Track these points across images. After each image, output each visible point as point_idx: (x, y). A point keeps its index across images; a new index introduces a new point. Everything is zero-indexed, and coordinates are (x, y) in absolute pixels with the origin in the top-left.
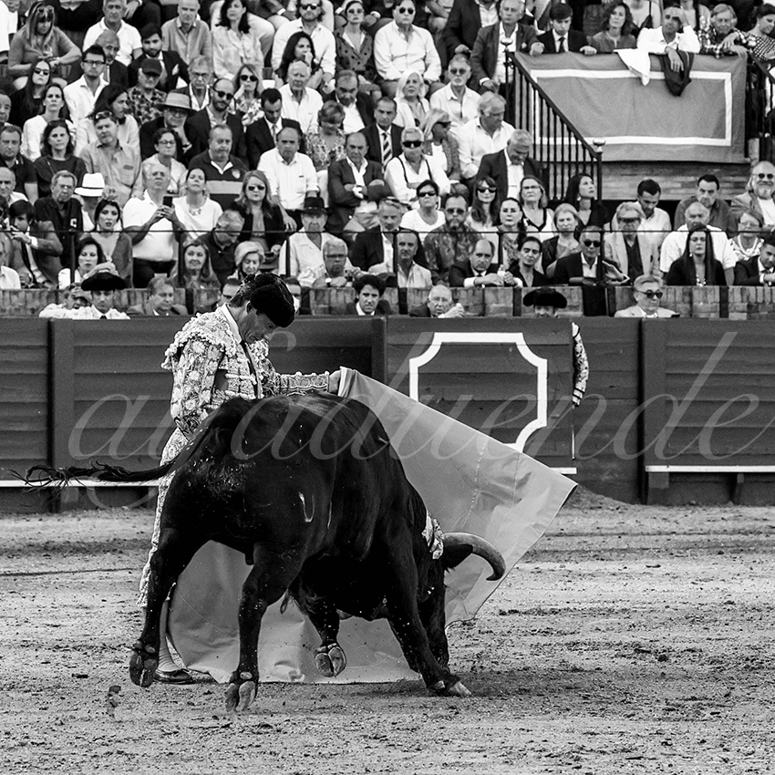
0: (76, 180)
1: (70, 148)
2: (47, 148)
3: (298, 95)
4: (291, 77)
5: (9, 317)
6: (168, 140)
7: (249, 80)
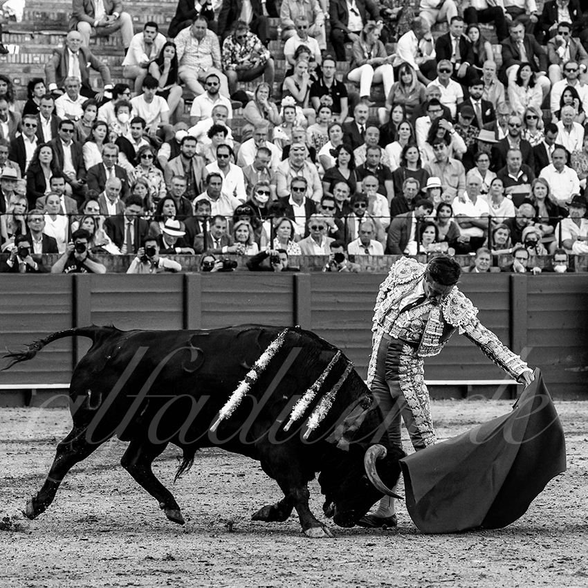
0: (419, 184)
1: (419, 162)
2: (404, 162)
3: (568, 127)
4: (563, 116)
5: (377, 273)
6: (484, 159)
7: (532, 118)
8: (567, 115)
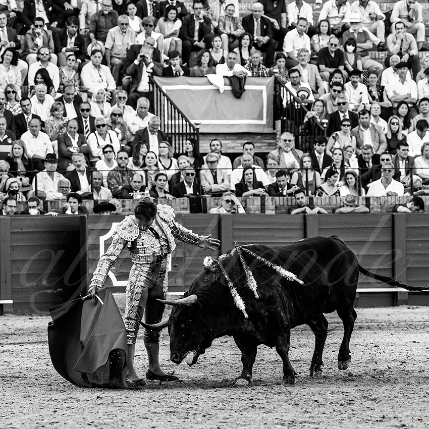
4: (37, 92)
7: (11, 93)
8: (40, 91)
